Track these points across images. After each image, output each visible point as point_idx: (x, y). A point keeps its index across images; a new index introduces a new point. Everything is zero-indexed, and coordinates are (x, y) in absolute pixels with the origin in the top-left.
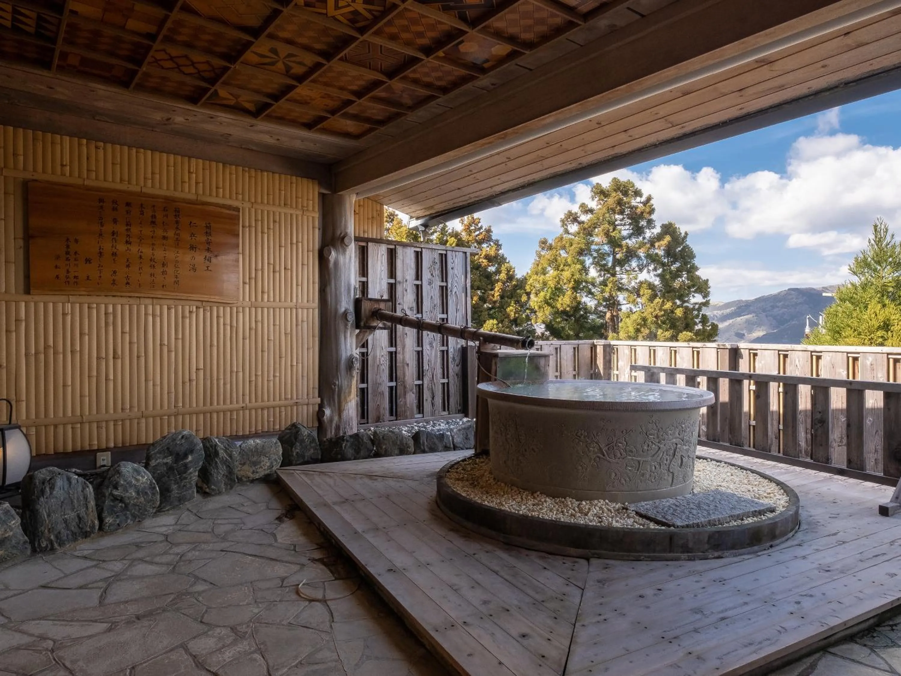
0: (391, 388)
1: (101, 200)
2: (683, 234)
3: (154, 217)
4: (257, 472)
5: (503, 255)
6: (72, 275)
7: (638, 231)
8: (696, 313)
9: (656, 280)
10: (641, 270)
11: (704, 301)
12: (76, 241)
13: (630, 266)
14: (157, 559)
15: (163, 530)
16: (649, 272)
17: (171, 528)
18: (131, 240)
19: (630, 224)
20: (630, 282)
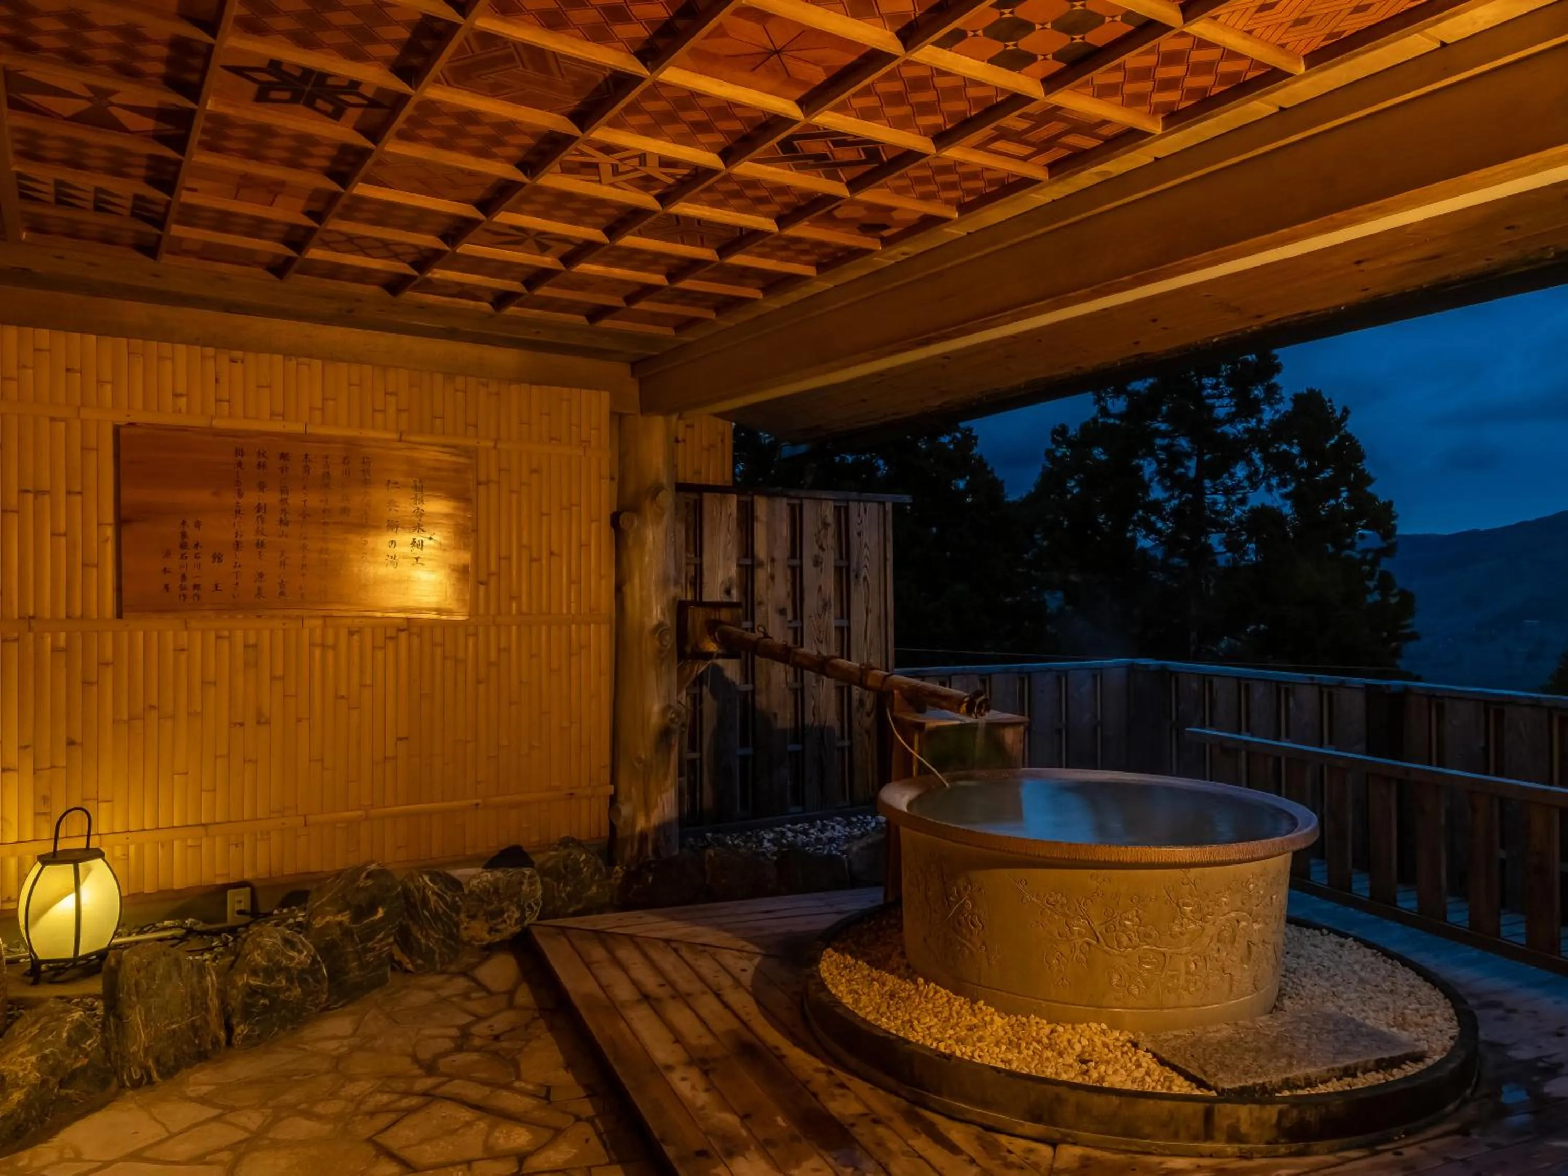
0: (743, 758)
1: (239, 452)
2: (1338, 414)
3: (327, 475)
4: (497, 931)
5: (981, 457)
6: (189, 584)
7: (1247, 408)
8: (1366, 568)
9: (1285, 505)
10: (1254, 486)
11: (1384, 545)
12: (198, 525)
13: (1232, 476)
14: (319, 1109)
15: (331, 1045)
16: (1269, 489)
17: (345, 1042)
18: (289, 517)
19: (1231, 396)
20: (1230, 512)
